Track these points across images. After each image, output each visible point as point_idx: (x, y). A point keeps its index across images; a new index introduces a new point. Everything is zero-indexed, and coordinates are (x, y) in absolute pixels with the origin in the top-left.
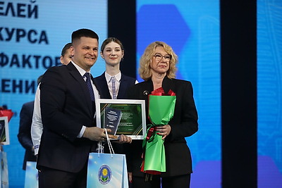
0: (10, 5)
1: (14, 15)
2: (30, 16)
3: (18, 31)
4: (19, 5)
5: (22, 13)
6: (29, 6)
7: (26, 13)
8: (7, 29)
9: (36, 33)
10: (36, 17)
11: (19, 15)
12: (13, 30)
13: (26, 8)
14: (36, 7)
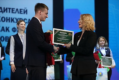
0: (17, 9)
1: (18, 13)
2: (24, 13)
3: (20, 19)
4: (20, 10)
5: (21, 12)
6: (24, 10)
7: (23, 12)
8: (16, 18)
9: (26, 20)
10: (27, 13)
11: (20, 13)
12: (18, 19)
13: (23, 11)
14: (27, 10)
